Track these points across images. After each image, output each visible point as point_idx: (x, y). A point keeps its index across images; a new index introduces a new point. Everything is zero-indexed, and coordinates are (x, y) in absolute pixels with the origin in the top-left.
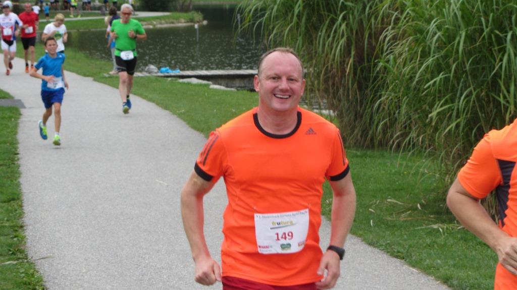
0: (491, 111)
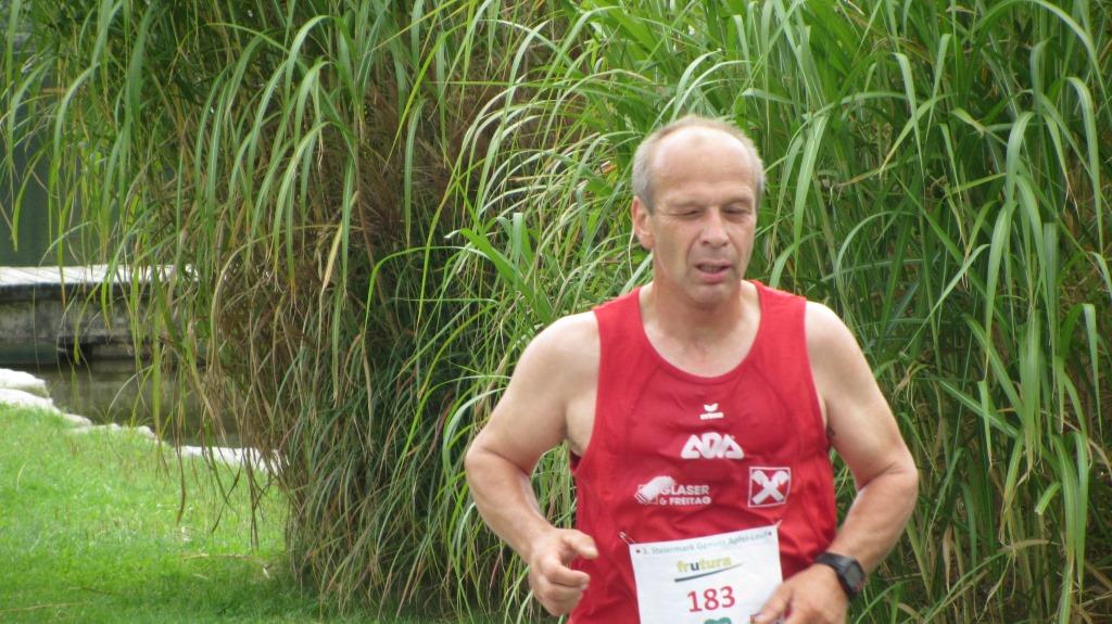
0: (941, 458)
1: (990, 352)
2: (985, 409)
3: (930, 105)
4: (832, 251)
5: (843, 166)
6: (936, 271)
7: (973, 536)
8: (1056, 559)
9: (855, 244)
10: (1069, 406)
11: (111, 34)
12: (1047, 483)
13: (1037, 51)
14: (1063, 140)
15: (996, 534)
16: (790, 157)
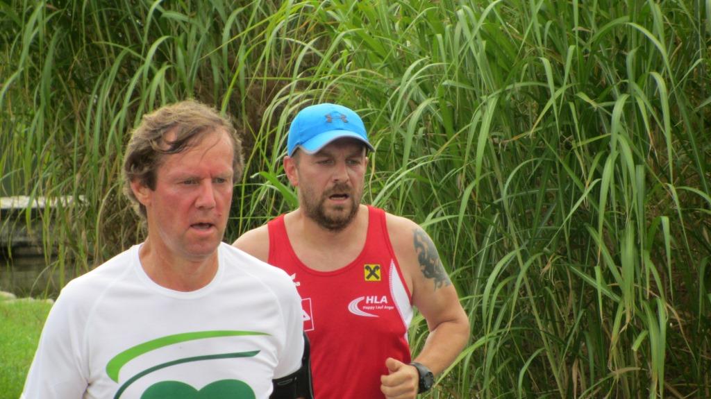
0: (571, 316)
1: (602, 248)
2: (598, 283)
3: (562, 91)
4: (500, 183)
5: (507, 130)
6: (567, 195)
7: (592, 365)
8: (645, 379)
9: (515, 179)
10: (653, 282)
11: (31, 49)
12: (639, 332)
13: (631, 55)
14: (648, 112)
15: (606, 364)
16: (473, 124)
